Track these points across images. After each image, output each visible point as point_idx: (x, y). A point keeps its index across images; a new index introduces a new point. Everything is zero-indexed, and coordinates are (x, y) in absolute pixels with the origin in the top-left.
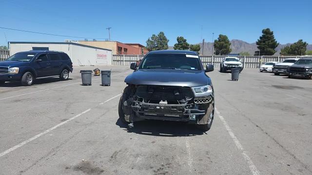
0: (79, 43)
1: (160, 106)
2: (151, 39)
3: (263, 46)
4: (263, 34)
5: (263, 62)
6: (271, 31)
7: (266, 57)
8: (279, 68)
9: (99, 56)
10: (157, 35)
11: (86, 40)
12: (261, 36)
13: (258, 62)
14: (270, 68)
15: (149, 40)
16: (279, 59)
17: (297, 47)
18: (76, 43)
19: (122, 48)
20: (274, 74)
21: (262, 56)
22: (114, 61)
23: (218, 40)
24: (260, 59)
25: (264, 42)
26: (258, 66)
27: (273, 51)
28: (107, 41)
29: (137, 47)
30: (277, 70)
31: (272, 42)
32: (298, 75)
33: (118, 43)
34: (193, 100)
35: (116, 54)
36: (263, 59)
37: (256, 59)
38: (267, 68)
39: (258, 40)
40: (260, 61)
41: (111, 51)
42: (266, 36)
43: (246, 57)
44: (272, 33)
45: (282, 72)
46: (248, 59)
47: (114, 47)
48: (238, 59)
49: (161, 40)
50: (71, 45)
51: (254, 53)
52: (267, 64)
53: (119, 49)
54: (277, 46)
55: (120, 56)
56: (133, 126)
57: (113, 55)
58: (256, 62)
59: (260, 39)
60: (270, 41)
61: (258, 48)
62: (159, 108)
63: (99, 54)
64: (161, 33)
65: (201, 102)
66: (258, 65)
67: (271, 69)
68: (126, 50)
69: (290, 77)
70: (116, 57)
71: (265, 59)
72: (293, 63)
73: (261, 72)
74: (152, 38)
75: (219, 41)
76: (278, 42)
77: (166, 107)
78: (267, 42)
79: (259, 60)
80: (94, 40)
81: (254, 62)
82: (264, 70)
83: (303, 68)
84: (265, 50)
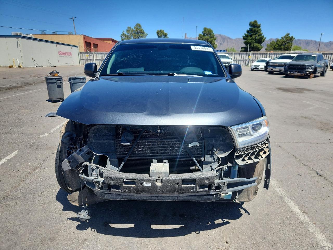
0: (33, 37)
1: (152, 182)
2: (126, 33)
3: (250, 41)
4: (250, 27)
5: (252, 59)
6: (259, 23)
7: (255, 54)
8: (274, 65)
9: (61, 53)
10: (132, 27)
11: (43, 33)
12: (249, 30)
13: (247, 59)
14: (262, 65)
15: (123, 34)
16: (268, 55)
17: (284, 42)
18: (29, 36)
19: (90, 43)
20: (268, 73)
21: (251, 52)
22: (81, 59)
23: (202, 34)
24: (249, 55)
25: (251, 36)
26: (247, 64)
27: (260, 47)
28: (70, 34)
29: (110, 42)
30: (271, 68)
31: (259, 36)
32: (297, 74)
33: (85, 37)
34: (231, 156)
35: (84, 51)
36: (252, 55)
37: (245, 55)
38: (259, 66)
39: (245, 34)
40: (249, 58)
41: (77, 47)
42: (253, 29)
43: (235, 54)
44: (259, 27)
45: (278, 70)
46: (236, 55)
47: (80, 42)
48: (229, 56)
49: (138, 33)
50: (20, 39)
51: (240, 49)
52: (259, 61)
53: (88, 44)
54: (264, 41)
55: (88, 53)
56: (89, 217)
57: (81, 53)
58: (245, 59)
59: (246, 33)
60: (257, 35)
61: (245, 43)
62: (149, 184)
63: (62, 51)
64: (137, 25)
65: (250, 159)
66: (247, 62)
67: (263, 67)
68: (96, 46)
69: (287, 76)
70: (84, 55)
71: (254, 55)
72: (291, 60)
73: (252, 70)
74: (128, 31)
75: (204, 35)
76: (265, 37)
77: (169, 182)
78: (254, 36)
79: (247, 56)
80: (54, 33)
81: (242, 59)
82: (256, 69)
83: (303, 66)
84: (252, 45)
